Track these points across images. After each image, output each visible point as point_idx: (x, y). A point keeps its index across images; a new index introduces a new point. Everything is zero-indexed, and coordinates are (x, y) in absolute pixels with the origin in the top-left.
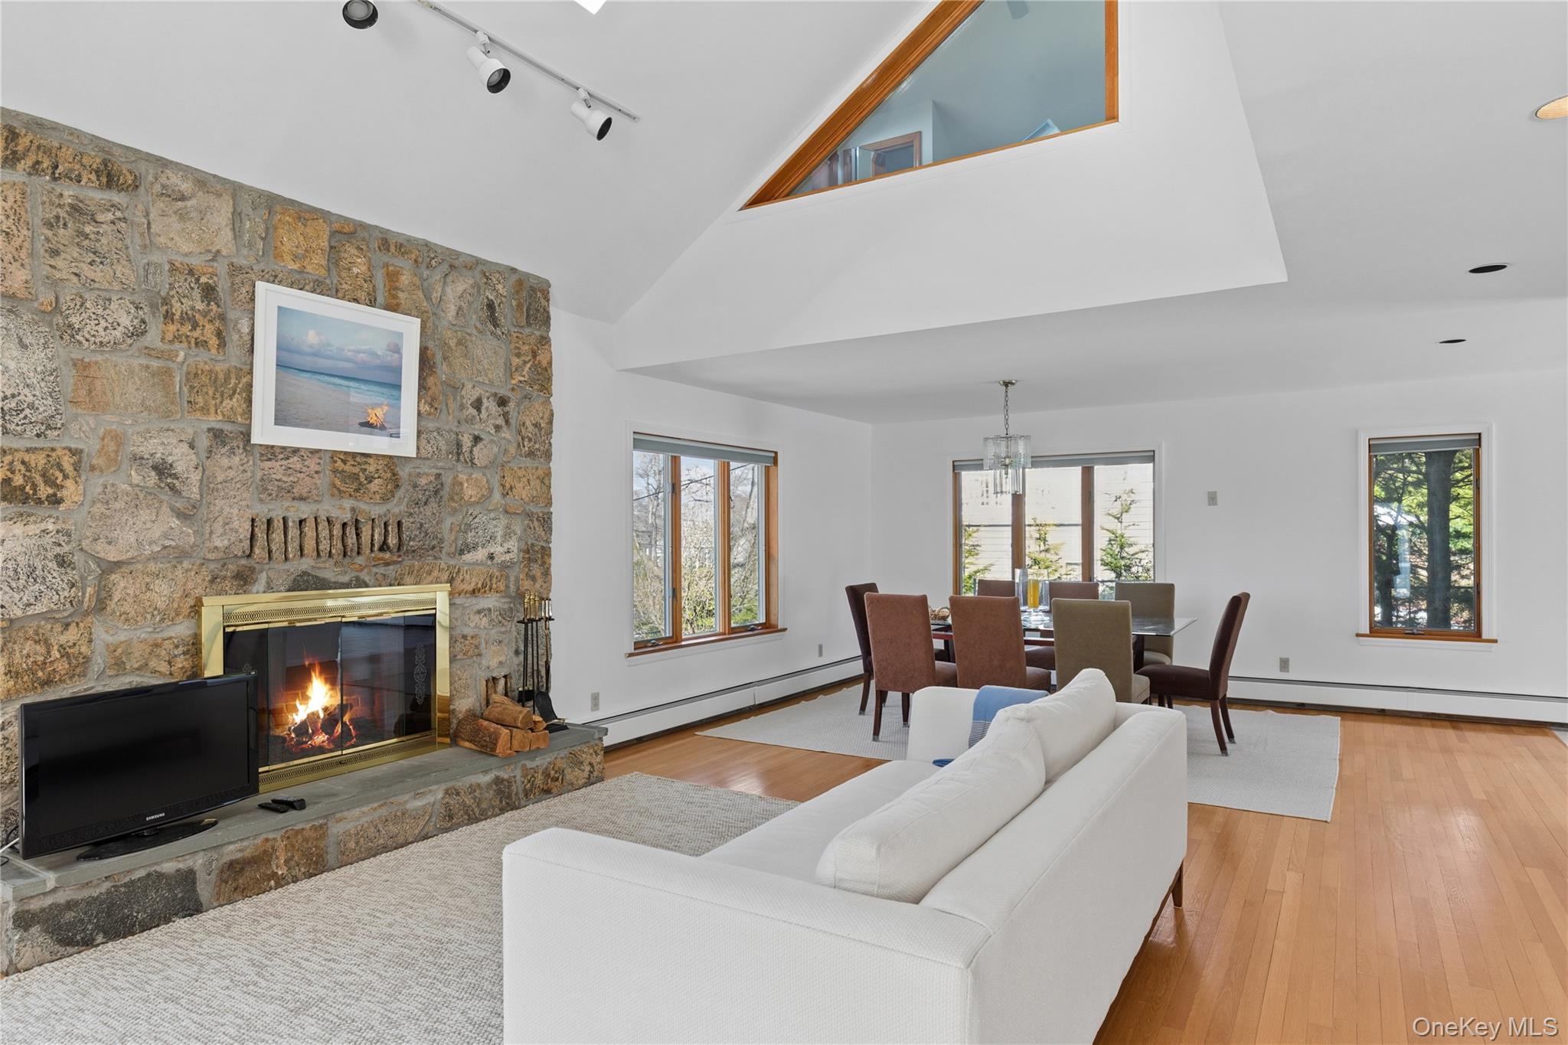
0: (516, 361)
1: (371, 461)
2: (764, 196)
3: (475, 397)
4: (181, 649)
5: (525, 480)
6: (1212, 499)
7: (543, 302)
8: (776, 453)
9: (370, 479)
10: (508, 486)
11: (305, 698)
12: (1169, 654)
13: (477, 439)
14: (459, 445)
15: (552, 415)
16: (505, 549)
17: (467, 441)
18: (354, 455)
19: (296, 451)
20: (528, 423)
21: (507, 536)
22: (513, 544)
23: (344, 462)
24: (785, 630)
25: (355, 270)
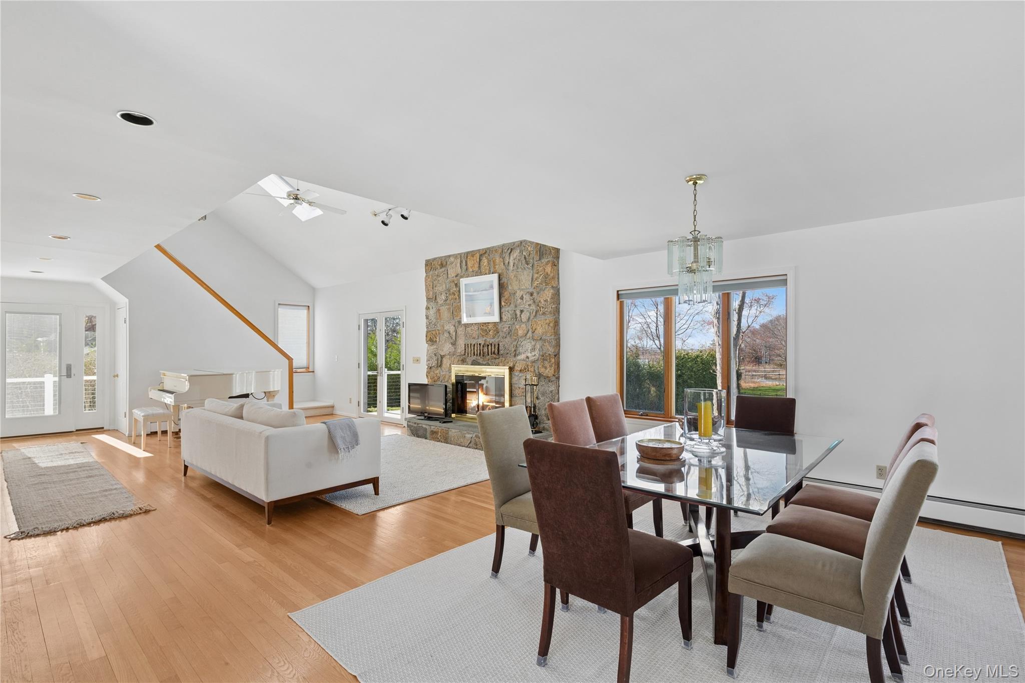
0: (536, 276)
1: (490, 324)
3: (521, 296)
9: (490, 331)
10: (534, 328)
13: (522, 311)
14: (516, 315)
16: (532, 354)
17: (518, 313)
18: (485, 323)
19: (472, 324)
20: (542, 301)
21: (533, 349)
22: (537, 353)
23: (483, 326)
25: (485, 264)
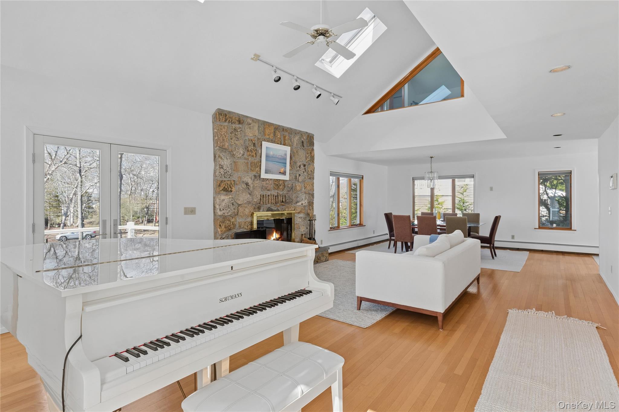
0: (307, 155)
1: (280, 181)
2: (368, 112)
3: (299, 165)
4: (249, 224)
5: (309, 185)
6: (491, 189)
7: (313, 140)
8: (363, 176)
9: (280, 186)
10: (305, 187)
11: (273, 236)
12: (478, 233)
13: (300, 175)
14: (296, 177)
15: (314, 168)
16: (305, 202)
17: (298, 176)
18: (277, 180)
19: (268, 179)
20: (309, 171)
21: (305, 199)
22: (306, 201)
23: (276, 181)
24: (365, 226)
25: (278, 137)
